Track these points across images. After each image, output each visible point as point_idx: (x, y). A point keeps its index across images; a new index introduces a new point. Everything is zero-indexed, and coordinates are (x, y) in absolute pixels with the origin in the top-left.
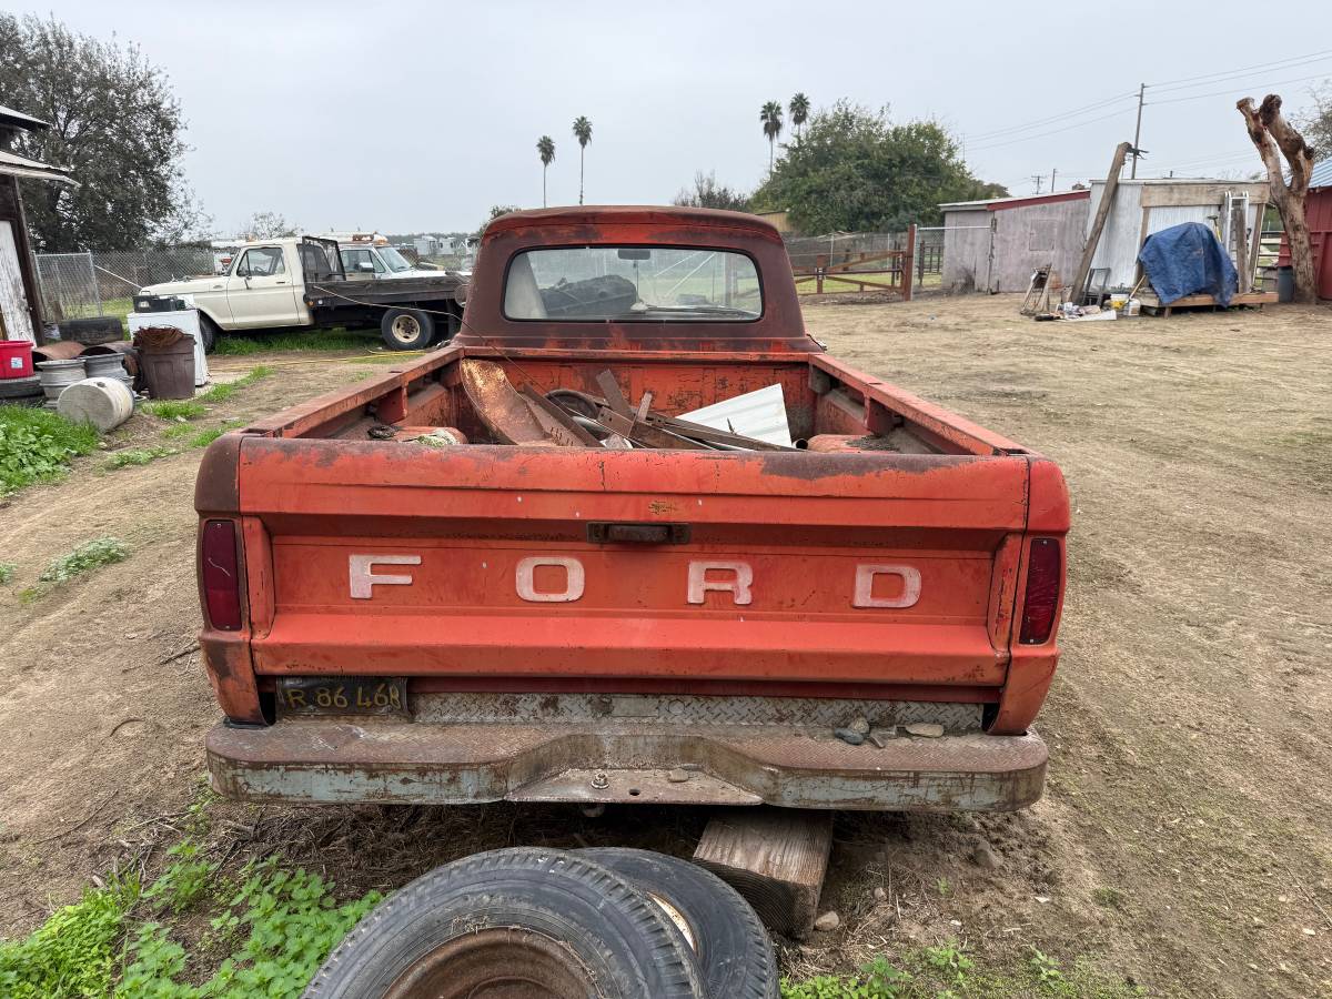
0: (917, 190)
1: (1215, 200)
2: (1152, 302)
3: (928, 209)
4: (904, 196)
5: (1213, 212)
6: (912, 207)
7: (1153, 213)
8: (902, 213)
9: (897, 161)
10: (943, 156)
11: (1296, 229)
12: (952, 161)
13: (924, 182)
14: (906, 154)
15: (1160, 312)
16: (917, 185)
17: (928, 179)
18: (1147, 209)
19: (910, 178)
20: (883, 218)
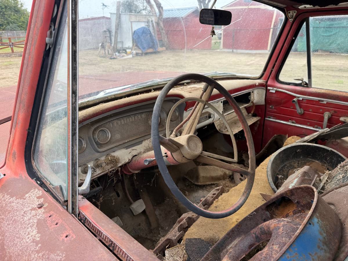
0: (14, 17)
1: (146, 20)
2: (140, 52)
3: (20, 24)
4: (10, 19)
5: (146, 24)
6: (14, 23)
7: (133, 23)
8: (11, 25)
9: (3, 7)
10: (19, 6)
11: (162, 29)
12: (23, 8)
13: (16, 15)
14: (6, 5)
15: (142, 54)
16: (13, 15)
17: (17, 14)
18: (131, 22)
19: (10, 13)
20: (4, 26)
